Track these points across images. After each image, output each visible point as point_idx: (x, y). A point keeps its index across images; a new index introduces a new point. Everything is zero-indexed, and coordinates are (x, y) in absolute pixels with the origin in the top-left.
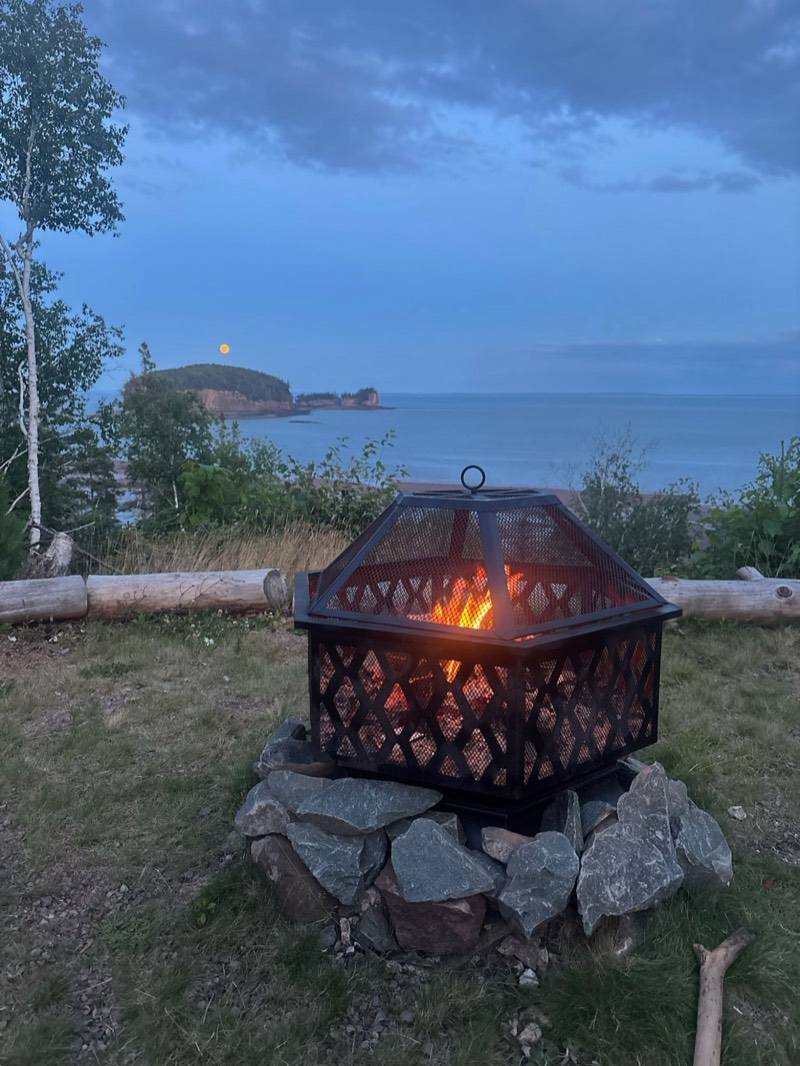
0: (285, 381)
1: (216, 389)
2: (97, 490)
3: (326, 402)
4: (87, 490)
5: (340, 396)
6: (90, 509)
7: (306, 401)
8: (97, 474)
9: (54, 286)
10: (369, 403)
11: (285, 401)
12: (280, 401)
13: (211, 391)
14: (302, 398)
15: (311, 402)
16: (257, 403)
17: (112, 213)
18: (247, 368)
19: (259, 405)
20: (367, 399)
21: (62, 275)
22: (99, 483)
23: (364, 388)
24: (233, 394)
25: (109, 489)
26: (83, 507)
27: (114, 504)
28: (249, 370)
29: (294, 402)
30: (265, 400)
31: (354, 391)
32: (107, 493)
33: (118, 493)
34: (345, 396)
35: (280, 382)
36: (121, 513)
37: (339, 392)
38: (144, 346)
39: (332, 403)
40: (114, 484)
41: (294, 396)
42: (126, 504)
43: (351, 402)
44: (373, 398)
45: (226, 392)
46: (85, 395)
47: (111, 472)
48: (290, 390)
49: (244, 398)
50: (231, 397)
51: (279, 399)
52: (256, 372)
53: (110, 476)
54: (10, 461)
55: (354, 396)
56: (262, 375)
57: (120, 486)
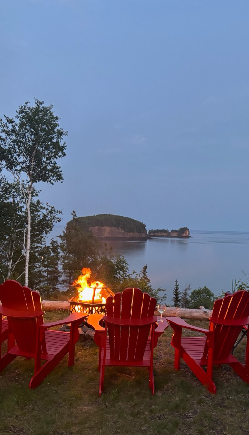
0: (144, 223)
1: (109, 226)
2: (50, 275)
3: (163, 234)
4: (45, 274)
5: (170, 231)
6: (46, 283)
7: (153, 233)
8: (51, 267)
9: (37, 195)
10: (184, 235)
11: (143, 233)
12: (140, 233)
13: (108, 227)
14: (151, 231)
15: (155, 234)
16: (129, 234)
17: (59, 177)
18: (125, 217)
19: (130, 235)
20: (183, 233)
21: (41, 191)
22: (51, 271)
23: (183, 227)
24: (118, 229)
25: (55, 274)
26: (43, 281)
27: (57, 281)
28: (126, 217)
29: (147, 234)
30: (133, 232)
31: (177, 229)
32: (54, 276)
33: (59, 276)
34: (173, 231)
35: (141, 224)
36: (59, 285)
37: (170, 230)
38: (74, 212)
39: (166, 234)
40: (57, 272)
41: (148, 231)
42: (62, 280)
43: (175, 234)
44: (187, 232)
45: (115, 228)
46: (47, 236)
47: (56, 266)
48: (146, 228)
49: (123, 231)
50: (117, 230)
51: (140, 232)
52: (130, 219)
53: (56, 268)
54: (16, 263)
55: (177, 232)
56: (133, 220)
57: (60, 272)
